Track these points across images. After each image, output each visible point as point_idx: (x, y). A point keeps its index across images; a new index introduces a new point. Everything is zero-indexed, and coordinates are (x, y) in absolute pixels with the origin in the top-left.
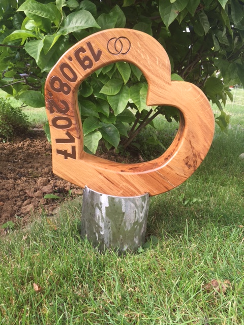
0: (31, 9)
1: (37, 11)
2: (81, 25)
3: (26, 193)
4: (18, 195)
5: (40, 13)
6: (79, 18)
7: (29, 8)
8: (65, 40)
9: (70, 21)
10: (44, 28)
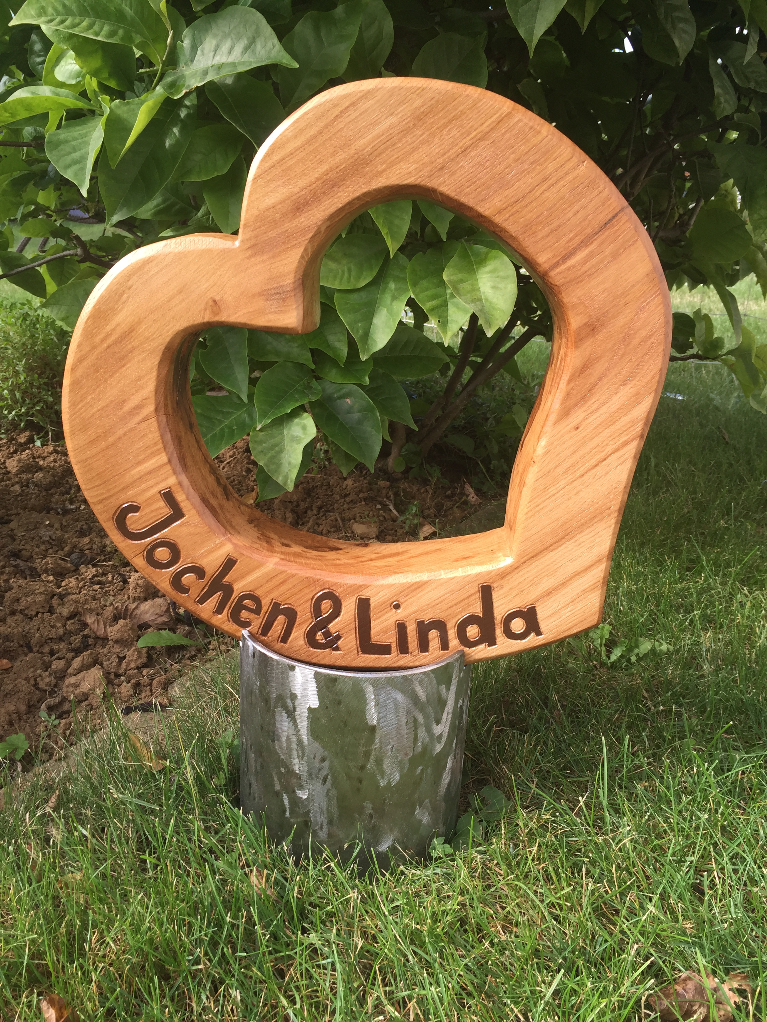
0: (58, 14)
1: (77, 20)
2: (230, 60)
3: (85, 625)
4: (61, 632)
5: (90, 27)
6: (226, 36)
7: (50, 10)
8: (183, 113)
9: (194, 48)
10: (112, 75)
